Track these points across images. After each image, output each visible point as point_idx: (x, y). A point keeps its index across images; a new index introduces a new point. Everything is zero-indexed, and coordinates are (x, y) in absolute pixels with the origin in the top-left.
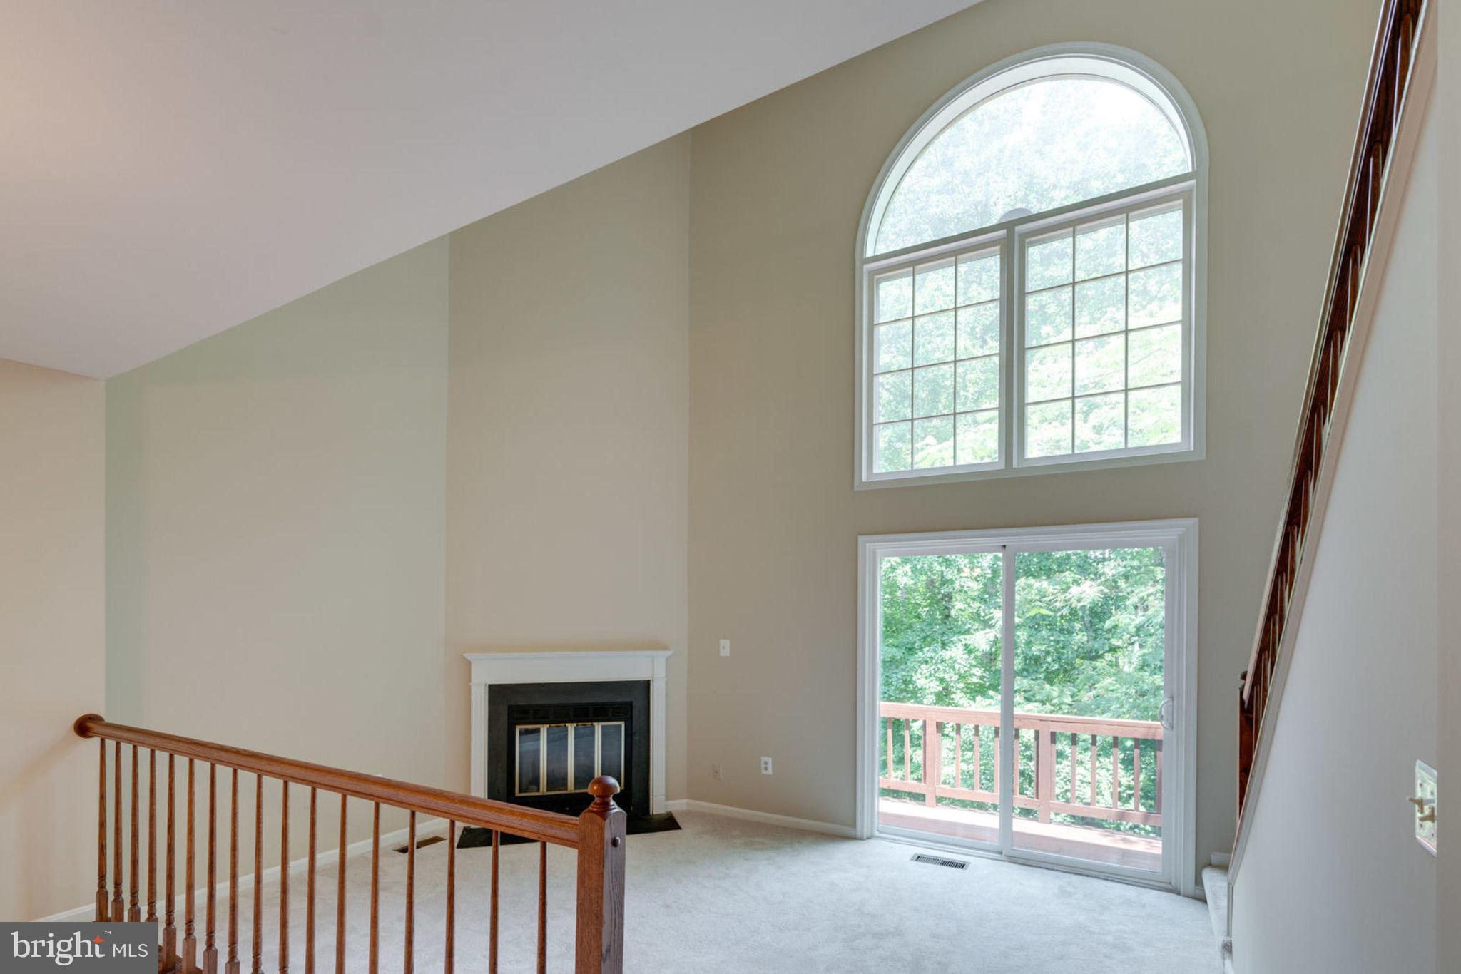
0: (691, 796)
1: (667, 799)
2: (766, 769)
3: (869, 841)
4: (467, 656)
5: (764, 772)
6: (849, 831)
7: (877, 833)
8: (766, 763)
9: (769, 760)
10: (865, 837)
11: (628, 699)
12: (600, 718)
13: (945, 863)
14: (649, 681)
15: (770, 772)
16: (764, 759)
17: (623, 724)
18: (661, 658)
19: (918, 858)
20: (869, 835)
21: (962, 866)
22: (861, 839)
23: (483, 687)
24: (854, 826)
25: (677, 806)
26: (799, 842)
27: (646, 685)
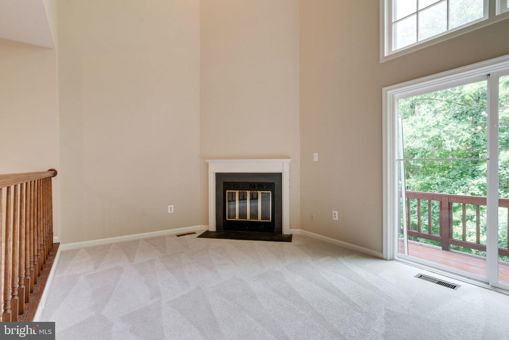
0: (302, 228)
1: (290, 228)
2: (335, 217)
3: (391, 262)
4: (207, 161)
5: (334, 219)
6: (379, 254)
7: (397, 258)
8: (335, 214)
9: (337, 213)
10: (388, 259)
11: (272, 181)
12: (260, 189)
13: (440, 283)
14: (281, 173)
15: (337, 218)
16: (334, 212)
17: (270, 192)
18: (287, 162)
19: (421, 277)
20: (391, 259)
21: (453, 287)
22: (386, 260)
23: (213, 174)
24: (382, 252)
25: (295, 232)
26: (347, 256)
27: (281, 174)
